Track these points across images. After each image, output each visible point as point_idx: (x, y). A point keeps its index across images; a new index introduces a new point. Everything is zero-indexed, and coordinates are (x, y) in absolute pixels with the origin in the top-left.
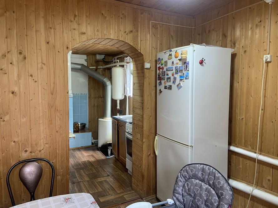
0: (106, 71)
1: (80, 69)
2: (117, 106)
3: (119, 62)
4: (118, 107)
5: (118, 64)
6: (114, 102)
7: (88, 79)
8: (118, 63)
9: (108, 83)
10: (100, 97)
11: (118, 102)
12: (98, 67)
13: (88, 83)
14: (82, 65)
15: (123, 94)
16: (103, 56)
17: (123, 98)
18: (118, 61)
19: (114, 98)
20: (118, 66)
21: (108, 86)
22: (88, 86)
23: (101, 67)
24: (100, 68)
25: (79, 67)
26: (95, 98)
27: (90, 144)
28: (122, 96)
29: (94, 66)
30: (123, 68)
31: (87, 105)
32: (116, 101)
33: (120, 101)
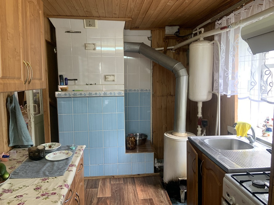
0: (181, 53)
1: (139, 52)
2: (197, 113)
3: (204, 32)
4: (200, 115)
5: (201, 37)
6: (192, 105)
7: (152, 67)
8: (201, 35)
9: (182, 72)
10: (170, 95)
11: (200, 106)
12: (168, 48)
13: (152, 74)
14: (142, 44)
15: (209, 92)
16: (175, 29)
17: (210, 98)
18: (203, 30)
19: (192, 98)
20: (202, 39)
21: (182, 78)
22: (152, 78)
23: (173, 47)
24: (172, 49)
25: (137, 48)
26: (163, 96)
27: (152, 171)
28: (208, 95)
29: (161, 47)
30: (212, 42)
31: (150, 107)
32: (196, 103)
33: (204, 103)
